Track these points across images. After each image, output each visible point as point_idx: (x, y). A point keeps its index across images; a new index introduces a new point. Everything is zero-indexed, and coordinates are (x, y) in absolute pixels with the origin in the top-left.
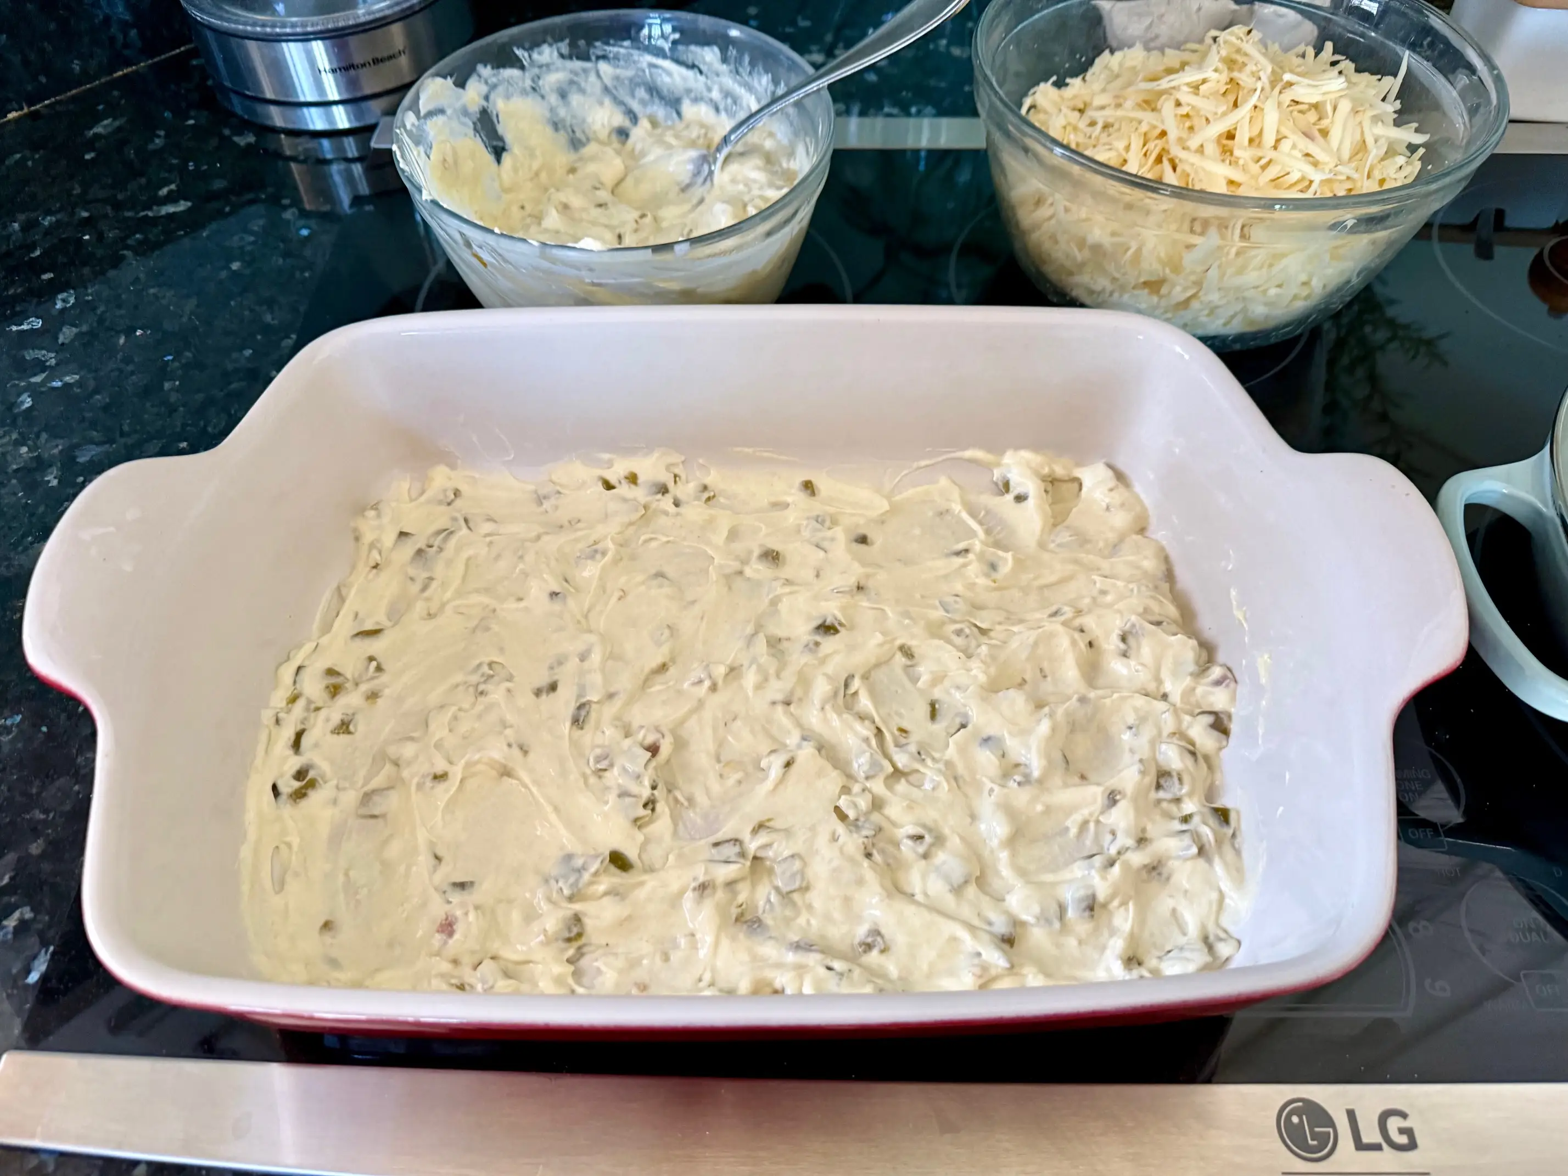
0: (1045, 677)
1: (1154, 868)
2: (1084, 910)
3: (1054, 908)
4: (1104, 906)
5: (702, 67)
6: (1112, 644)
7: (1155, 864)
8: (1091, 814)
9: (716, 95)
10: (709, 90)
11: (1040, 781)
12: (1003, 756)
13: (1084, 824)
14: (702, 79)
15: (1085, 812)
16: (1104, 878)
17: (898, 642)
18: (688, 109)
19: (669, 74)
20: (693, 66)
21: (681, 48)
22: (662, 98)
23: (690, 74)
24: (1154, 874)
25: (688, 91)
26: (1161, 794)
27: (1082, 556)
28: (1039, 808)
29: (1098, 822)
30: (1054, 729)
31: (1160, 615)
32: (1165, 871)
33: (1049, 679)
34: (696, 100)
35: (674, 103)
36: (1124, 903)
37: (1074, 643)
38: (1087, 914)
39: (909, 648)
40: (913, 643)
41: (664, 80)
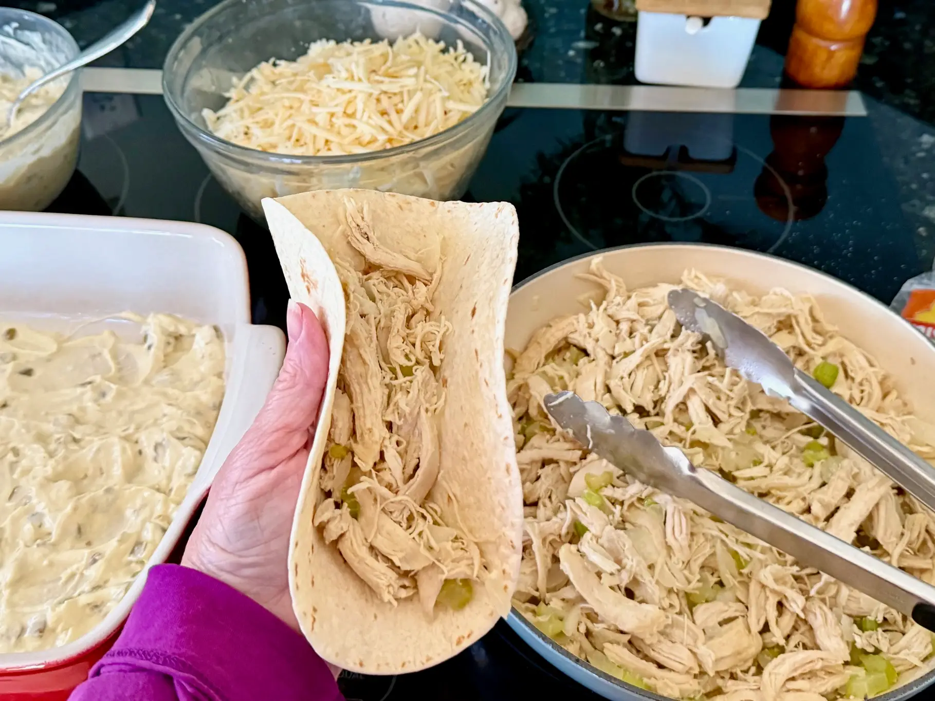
0: (102, 474)
1: (96, 606)
2: (36, 631)
3: (18, 629)
4: (53, 630)
5: (33, 45)
6: (149, 451)
7: (98, 604)
8: (78, 569)
9: (42, 63)
10: (38, 59)
11: (54, 545)
12: (40, 526)
13: (72, 576)
14: (33, 52)
15: (75, 567)
16: (53, 610)
17: (11, 445)
18: (28, 70)
19: (15, 48)
20: (27, 44)
21: (19, 32)
22: (12, 63)
23: (26, 48)
24: (96, 610)
25: (28, 59)
26: (132, 558)
27: (170, 391)
28: (45, 563)
29: (82, 574)
30: (75, 509)
31: (189, 433)
32: (105, 610)
33: (104, 475)
34: (33, 65)
35: (19, 66)
36: (65, 629)
37: (124, 450)
38: (37, 634)
39: (18, 450)
40: (21, 446)
41: (11, 52)
